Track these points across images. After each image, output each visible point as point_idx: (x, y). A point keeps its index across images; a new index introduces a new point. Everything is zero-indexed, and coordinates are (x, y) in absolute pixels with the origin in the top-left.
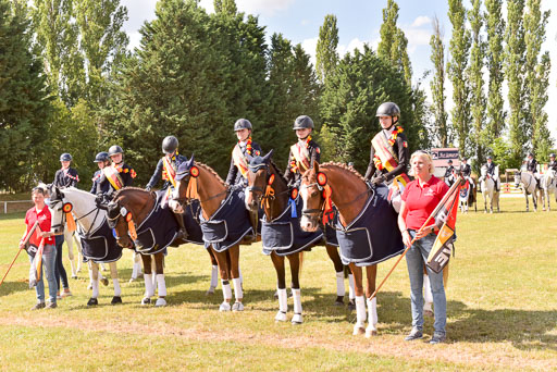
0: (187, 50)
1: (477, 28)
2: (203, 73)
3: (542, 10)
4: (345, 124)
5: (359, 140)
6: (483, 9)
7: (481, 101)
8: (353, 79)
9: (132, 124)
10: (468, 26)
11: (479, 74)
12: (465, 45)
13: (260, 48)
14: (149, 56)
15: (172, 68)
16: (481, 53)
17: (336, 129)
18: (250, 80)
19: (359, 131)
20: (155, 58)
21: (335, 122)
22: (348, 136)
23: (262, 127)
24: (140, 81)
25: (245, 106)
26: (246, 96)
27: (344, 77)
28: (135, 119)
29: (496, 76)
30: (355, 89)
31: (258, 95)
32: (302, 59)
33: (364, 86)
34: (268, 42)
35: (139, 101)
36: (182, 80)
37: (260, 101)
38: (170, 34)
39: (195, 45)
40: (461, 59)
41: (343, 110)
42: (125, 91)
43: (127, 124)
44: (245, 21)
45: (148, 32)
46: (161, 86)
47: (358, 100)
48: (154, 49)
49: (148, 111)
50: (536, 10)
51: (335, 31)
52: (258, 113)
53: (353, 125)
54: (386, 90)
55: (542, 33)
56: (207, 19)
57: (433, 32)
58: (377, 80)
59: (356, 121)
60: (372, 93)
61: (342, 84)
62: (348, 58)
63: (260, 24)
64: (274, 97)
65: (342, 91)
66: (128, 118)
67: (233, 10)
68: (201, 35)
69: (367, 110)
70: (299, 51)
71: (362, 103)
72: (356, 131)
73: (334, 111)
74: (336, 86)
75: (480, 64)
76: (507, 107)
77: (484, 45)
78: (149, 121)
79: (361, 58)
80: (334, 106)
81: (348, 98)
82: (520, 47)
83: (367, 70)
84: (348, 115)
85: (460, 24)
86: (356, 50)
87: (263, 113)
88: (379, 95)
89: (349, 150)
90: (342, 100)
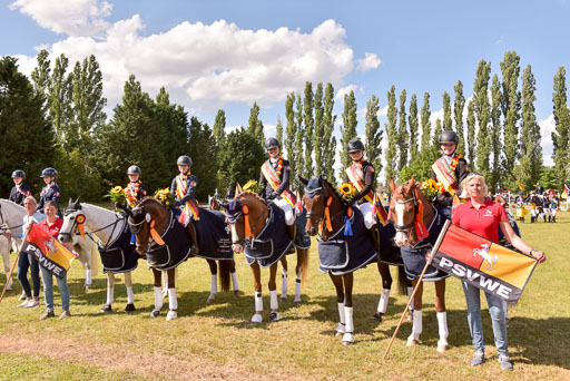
0: (142, 122)
1: (300, 121)
2: (150, 136)
3: (333, 115)
4: (230, 170)
5: (238, 179)
6: (303, 112)
7: (301, 161)
8: (235, 145)
9: (107, 165)
10: (296, 120)
11: (301, 146)
12: (294, 130)
13: (184, 124)
15: (132, 133)
16: (302, 135)
17: (225, 172)
18: (179, 142)
19: (238, 174)
20: (123, 124)
21: (225, 168)
22: (232, 176)
24: (113, 138)
27: (230, 143)
28: (109, 161)
29: (310, 148)
30: (236, 151)
32: (207, 132)
33: (241, 150)
34: (189, 121)
35: (112, 151)
38: (132, 112)
39: (147, 119)
40: (292, 138)
41: (229, 162)
42: (103, 145)
43: (104, 165)
44: (176, 109)
45: (119, 111)
46: (125, 142)
47: (238, 157)
48: (122, 121)
49: (118, 157)
50: (330, 115)
51: (224, 119)
53: (234, 170)
55: (332, 127)
56: (154, 106)
57: (277, 123)
58: (248, 147)
59: (237, 168)
60: (245, 154)
61: (229, 148)
62: (232, 133)
63: (185, 111)
65: (229, 151)
66: (105, 161)
67: (168, 103)
68: (151, 114)
69: (242, 163)
70: (206, 127)
71: (240, 158)
73: (225, 162)
74: (225, 149)
75: (301, 141)
76: (314, 164)
77: (303, 131)
79: (239, 134)
80: (225, 159)
81: (232, 156)
82: (321, 133)
83: (243, 141)
84: (232, 165)
85: (292, 119)
86: (237, 130)
88: (249, 155)
90: (229, 157)
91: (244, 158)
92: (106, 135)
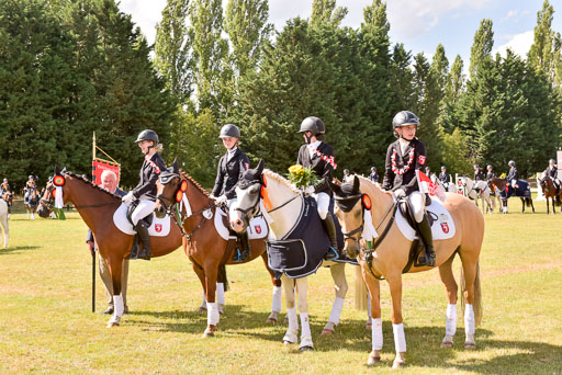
5: (493, 143)
9: (250, 130)
14: (267, 70)
15: (283, 82)
17: (471, 132)
18: (368, 89)
19: (492, 135)
20: (272, 69)
22: (482, 138)
23: (376, 132)
24: (260, 90)
25: (360, 113)
26: (361, 104)
27: (482, 81)
28: (253, 126)
31: (373, 102)
33: (501, 90)
35: (258, 111)
36: (293, 91)
37: (375, 109)
39: (307, 58)
41: (479, 114)
42: (245, 102)
43: (246, 130)
47: (495, 104)
48: (271, 64)
49: (263, 119)
52: (374, 118)
53: (487, 128)
54: (525, 93)
59: (492, 124)
60: (509, 98)
61: (480, 88)
64: (391, 103)
65: (479, 95)
66: (248, 125)
69: (502, 114)
71: (499, 106)
72: (489, 134)
73: (470, 114)
74: (474, 90)
78: (265, 128)
79: (502, 62)
80: (470, 109)
81: (487, 102)
83: (505, 76)
84: (484, 118)
86: (498, 55)
87: (379, 119)
88: (517, 99)
89: (483, 152)
90: (479, 104)
91: (507, 104)
92: (250, 87)
